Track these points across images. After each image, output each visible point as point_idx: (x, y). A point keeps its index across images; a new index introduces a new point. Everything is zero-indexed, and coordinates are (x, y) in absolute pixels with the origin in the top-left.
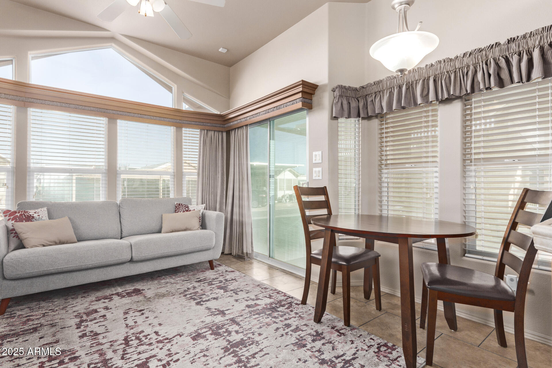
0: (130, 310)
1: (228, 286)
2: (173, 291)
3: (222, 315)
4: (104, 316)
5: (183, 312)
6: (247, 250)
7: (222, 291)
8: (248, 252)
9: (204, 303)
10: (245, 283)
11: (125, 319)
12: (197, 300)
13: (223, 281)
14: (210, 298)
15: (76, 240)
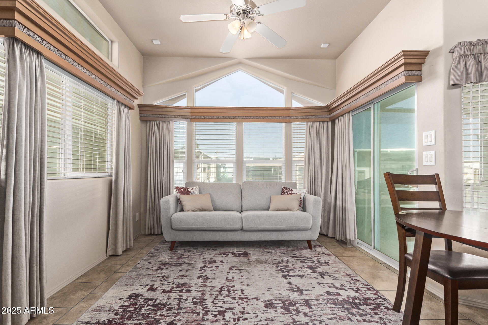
0: (234, 267)
1: (318, 268)
2: (270, 260)
3: (299, 293)
4: (218, 266)
5: (268, 280)
6: (350, 237)
7: (310, 271)
8: (351, 239)
9: (289, 278)
10: (337, 269)
11: (228, 273)
12: (285, 273)
13: (315, 262)
14: (296, 274)
15: (213, 209)
